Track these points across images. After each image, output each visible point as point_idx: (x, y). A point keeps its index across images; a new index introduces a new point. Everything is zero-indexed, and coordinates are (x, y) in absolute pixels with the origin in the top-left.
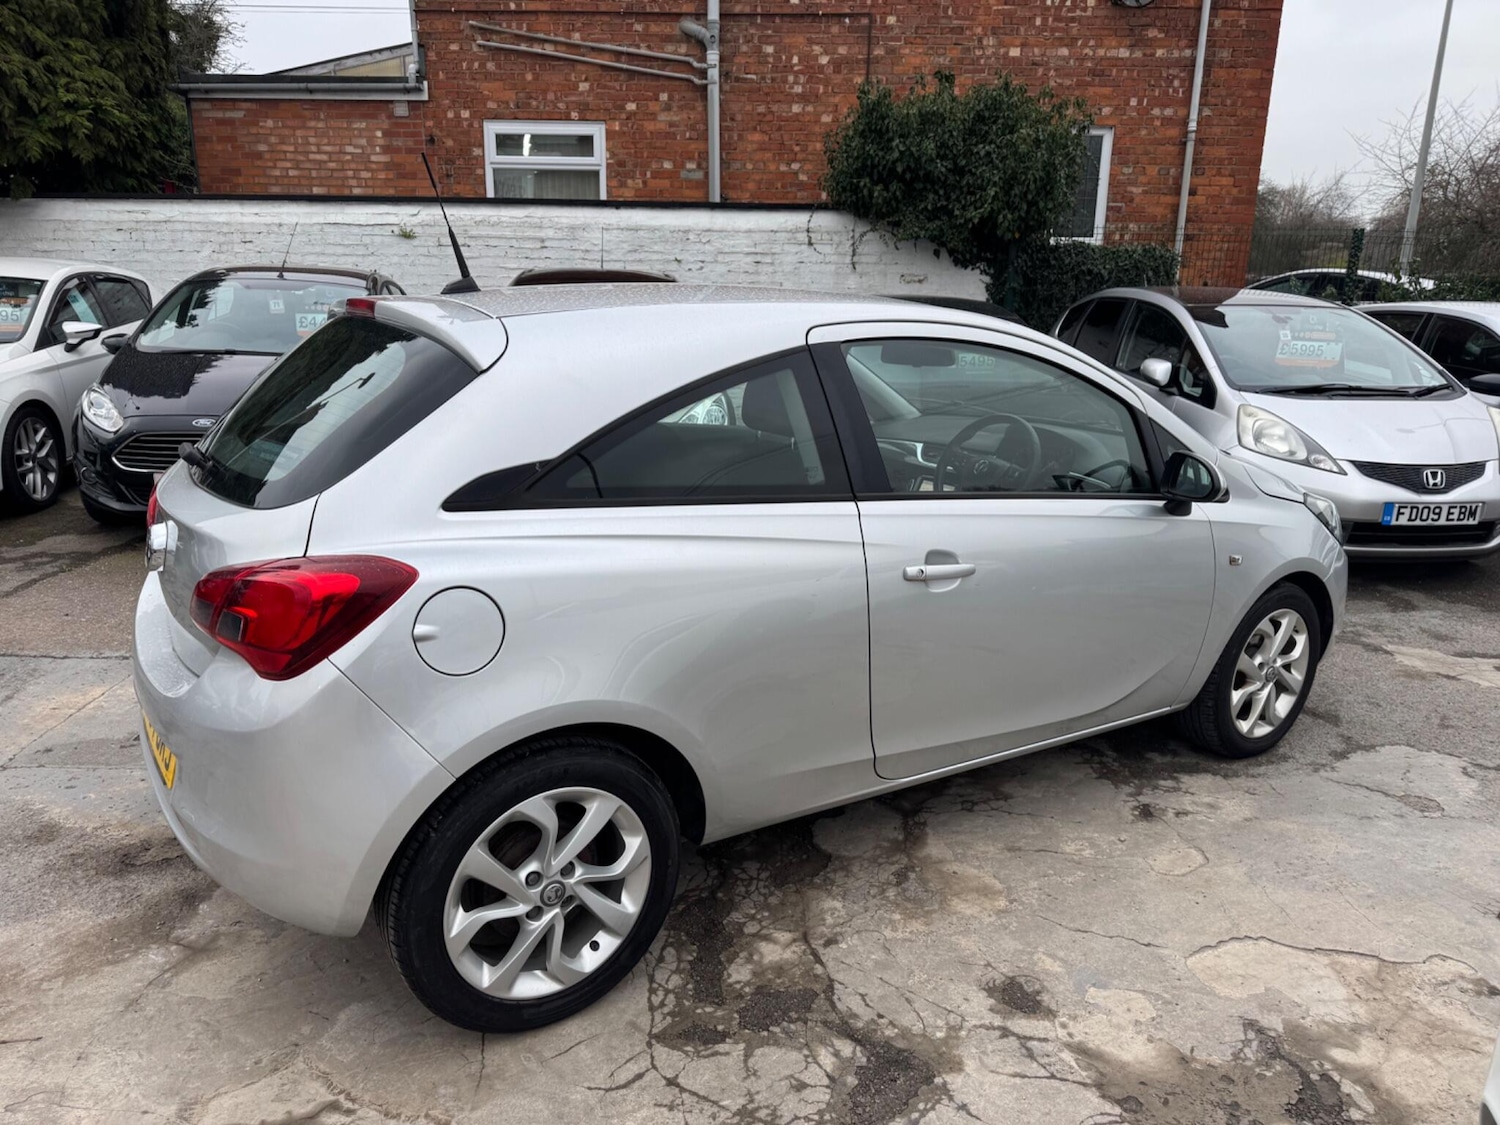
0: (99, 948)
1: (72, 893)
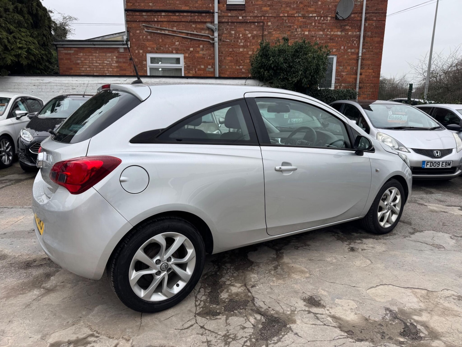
0: (18, 290)
1: (10, 274)
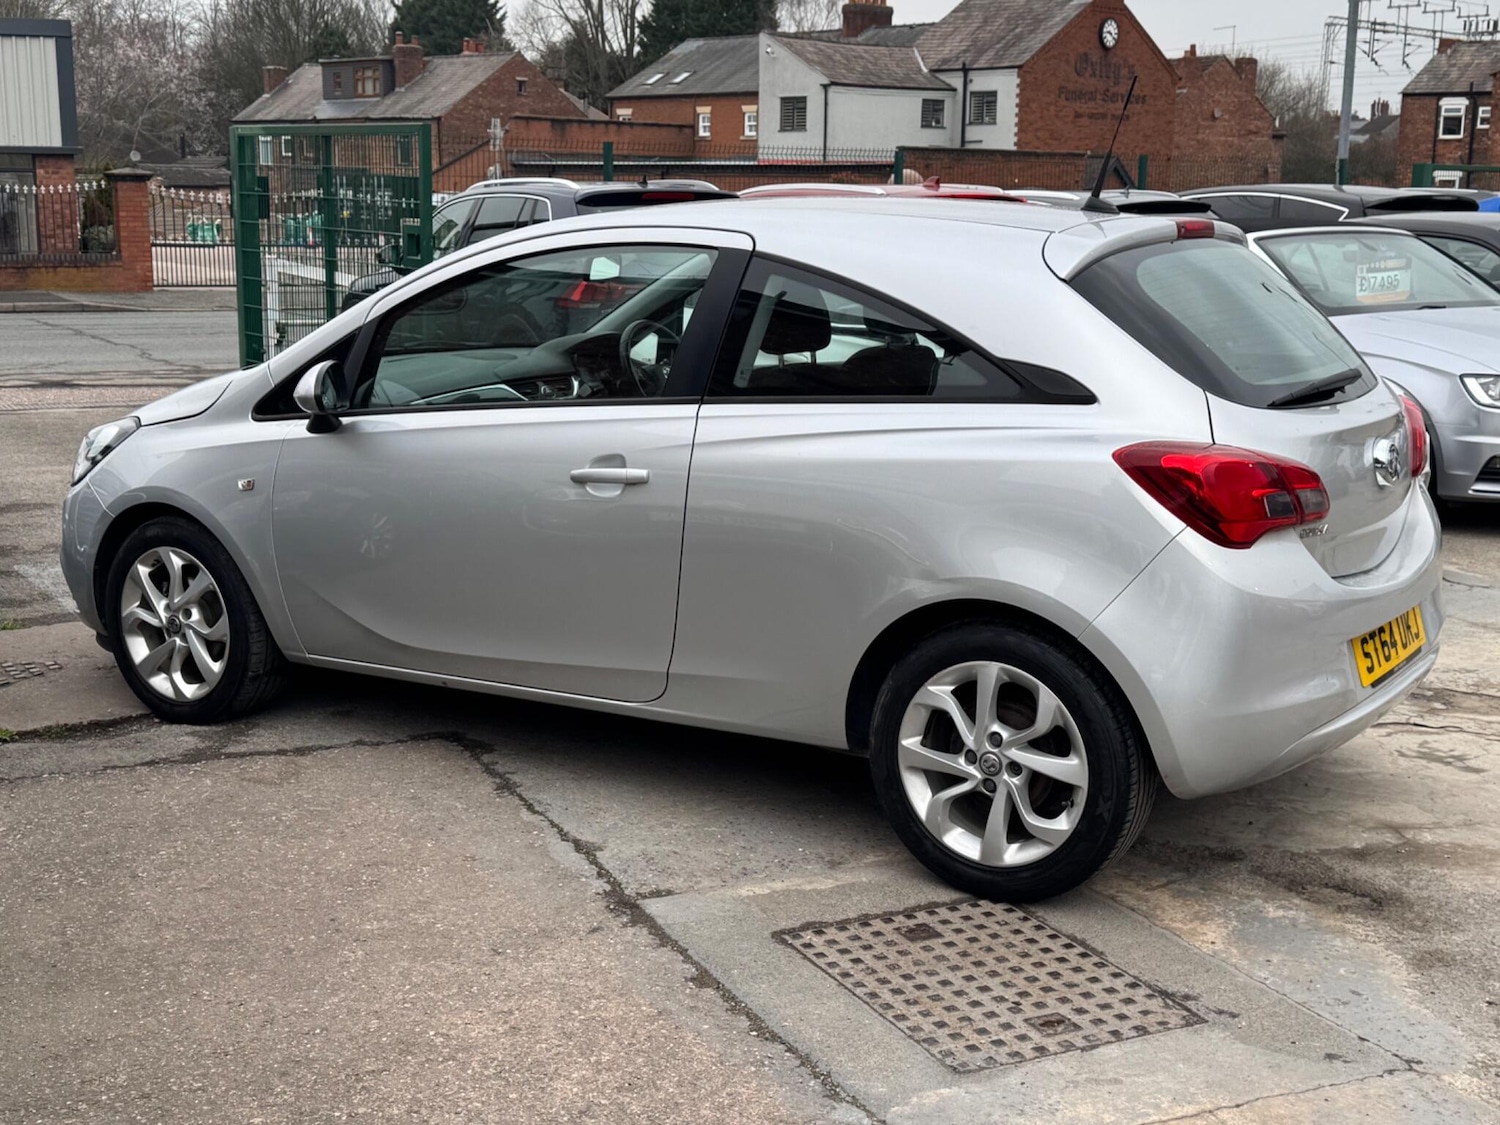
0: (1462, 857)
1: (1450, 899)
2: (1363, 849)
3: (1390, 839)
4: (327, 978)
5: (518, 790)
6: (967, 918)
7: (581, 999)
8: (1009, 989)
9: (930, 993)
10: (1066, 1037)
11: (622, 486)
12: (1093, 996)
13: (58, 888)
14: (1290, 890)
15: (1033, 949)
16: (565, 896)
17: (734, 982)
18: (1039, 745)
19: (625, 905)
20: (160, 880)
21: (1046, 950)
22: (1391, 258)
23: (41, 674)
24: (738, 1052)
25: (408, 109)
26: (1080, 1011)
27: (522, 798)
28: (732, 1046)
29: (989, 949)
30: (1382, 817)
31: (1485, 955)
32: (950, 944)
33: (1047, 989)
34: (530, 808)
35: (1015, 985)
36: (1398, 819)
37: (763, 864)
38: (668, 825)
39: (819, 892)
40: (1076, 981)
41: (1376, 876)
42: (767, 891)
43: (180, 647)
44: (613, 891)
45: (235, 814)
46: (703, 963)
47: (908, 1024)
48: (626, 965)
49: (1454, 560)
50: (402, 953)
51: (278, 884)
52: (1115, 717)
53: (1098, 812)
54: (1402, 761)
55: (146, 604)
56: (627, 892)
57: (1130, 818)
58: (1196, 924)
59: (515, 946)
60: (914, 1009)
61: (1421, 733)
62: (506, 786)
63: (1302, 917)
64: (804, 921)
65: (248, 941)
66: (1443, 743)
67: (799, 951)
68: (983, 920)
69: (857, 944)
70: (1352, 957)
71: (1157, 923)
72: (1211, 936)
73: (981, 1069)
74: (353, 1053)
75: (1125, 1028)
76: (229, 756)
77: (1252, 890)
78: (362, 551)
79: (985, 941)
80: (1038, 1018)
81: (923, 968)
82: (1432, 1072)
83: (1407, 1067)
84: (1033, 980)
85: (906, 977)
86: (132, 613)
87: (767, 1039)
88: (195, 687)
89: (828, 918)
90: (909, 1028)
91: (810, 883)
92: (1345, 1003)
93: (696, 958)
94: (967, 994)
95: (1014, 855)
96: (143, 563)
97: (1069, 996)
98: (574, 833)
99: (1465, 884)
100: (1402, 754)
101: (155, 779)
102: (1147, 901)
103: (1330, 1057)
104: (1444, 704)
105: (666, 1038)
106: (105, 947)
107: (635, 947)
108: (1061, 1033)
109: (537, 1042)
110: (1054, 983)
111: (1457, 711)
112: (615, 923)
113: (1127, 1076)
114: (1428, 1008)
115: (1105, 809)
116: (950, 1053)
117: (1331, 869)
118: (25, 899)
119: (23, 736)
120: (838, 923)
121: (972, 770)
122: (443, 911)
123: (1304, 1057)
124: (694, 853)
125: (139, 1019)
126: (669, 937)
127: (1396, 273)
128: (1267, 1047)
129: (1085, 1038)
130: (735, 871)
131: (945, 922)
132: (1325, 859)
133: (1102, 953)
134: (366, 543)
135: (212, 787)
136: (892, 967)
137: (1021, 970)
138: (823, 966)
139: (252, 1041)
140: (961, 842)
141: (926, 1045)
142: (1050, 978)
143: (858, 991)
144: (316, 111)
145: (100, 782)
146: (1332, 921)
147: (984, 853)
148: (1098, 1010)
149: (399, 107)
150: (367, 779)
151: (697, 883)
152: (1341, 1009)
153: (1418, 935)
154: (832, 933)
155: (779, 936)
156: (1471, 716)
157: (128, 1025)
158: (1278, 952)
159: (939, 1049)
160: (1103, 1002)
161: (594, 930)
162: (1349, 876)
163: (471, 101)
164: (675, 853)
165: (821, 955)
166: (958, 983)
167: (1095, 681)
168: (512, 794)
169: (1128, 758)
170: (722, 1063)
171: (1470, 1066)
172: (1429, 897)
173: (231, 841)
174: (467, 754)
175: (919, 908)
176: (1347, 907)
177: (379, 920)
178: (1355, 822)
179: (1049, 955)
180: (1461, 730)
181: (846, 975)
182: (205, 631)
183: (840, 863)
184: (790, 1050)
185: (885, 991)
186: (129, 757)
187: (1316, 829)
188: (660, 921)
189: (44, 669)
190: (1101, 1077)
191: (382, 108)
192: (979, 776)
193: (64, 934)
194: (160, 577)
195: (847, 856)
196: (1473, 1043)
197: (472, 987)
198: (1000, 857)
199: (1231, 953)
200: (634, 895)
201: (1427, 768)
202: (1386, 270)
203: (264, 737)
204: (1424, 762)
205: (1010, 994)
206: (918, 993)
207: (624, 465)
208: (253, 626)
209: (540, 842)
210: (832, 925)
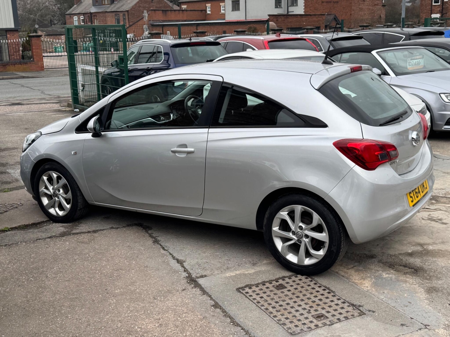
2: (412, 252)
3: (419, 248)
4: (105, 309)
5: (159, 242)
6: (294, 281)
7: (180, 314)
8: (307, 305)
9: (284, 307)
10: (324, 321)
11: (186, 154)
12: (332, 307)
13: (24, 282)
14: (390, 268)
15: (314, 291)
16: (175, 279)
17: (225, 306)
18: (314, 229)
19: (192, 281)
20: (55, 278)
21: (318, 291)
22: (418, 55)
23: (17, 207)
24: (227, 330)
25: (118, 8)
26: (328, 312)
27: (161, 245)
28: (225, 328)
29: (301, 292)
30: (417, 241)
31: (448, 288)
32: (289, 291)
33: (318, 305)
34: (163, 248)
35: (308, 304)
36: (422, 242)
37: (233, 265)
38: (204, 253)
39: (250, 274)
40: (327, 302)
41: (415, 262)
42: (234, 274)
43: (57, 200)
44: (189, 276)
45: (76, 254)
46: (216, 300)
47: (277, 318)
48: (193, 301)
49: (438, 150)
50: (127, 300)
51: (89, 278)
52: (336, 221)
53: (332, 249)
54: (423, 221)
55: (46, 188)
56: (193, 276)
57: (341, 251)
58: (362, 280)
59: (160, 296)
60: (279, 313)
61: (429, 211)
62: (156, 241)
63: (394, 277)
64: (245, 284)
65: (81, 298)
66: (436, 215)
67: (244, 295)
68: (299, 282)
69: (262, 291)
70: (409, 290)
71: (351, 281)
72: (367, 285)
73: (299, 333)
74: (113, 335)
75: (341, 317)
76: (73, 234)
77: (379, 268)
78: (111, 169)
79: (300, 289)
80: (316, 315)
81: (281, 299)
82: (432, 328)
83: (425, 327)
84: (314, 302)
85: (277, 302)
86: (42, 191)
87: (235, 325)
88: (62, 212)
89: (253, 283)
90: (277, 320)
91: (247, 271)
92: (407, 306)
93: (214, 298)
94: (294, 307)
95: (308, 262)
96: (45, 176)
97: (325, 307)
98: (177, 257)
99: (442, 263)
100: (423, 219)
101: (52, 242)
102: (347, 273)
103: (402, 325)
104: (436, 201)
105: (205, 326)
106: (39, 301)
107: (196, 295)
108: (323, 320)
109: (168, 329)
110: (320, 303)
111: (439, 203)
112: (190, 287)
113: (342, 334)
114: (431, 307)
115: (334, 249)
116: (290, 328)
117: (402, 260)
118: (15, 285)
119: (12, 229)
120: (255, 284)
121: (294, 237)
122: (139, 285)
123: (394, 325)
124: (212, 262)
125: (50, 326)
126: (206, 291)
127: (419, 60)
128: (383, 322)
129: (330, 321)
130: (225, 268)
131: (287, 283)
132: (400, 257)
133: (334, 292)
134: (111, 167)
135: (69, 245)
136: (272, 299)
137: (310, 298)
138: (252, 300)
139: (84, 332)
140: (292, 258)
141: (282, 326)
142: (319, 301)
143: (262, 308)
144: (90, 10)
145: (35, 245)
146: (402, 278)
147: (298, 261)
148: (333, 311)
149: (115, 8)
150: (115, 240)
151: (214, 272)
152: (405, 308)
153: (428, 281)
154: (254, 288)
155: (238, 290)
156: (444, 205)
157: (47, 328)
158: (386, 289)
159: (286, 327)
160: (335, 309)
161: (184, 290)
162: (407, 262)
163: (137, 5)
164: (207, 262)
165: (251, 296)
166: (292, 304)
167: (330, 211)
168: (158, 244)
169: (340, 233)
170: (222, 334)
171: (444, 326)
172: (431, 268)
173: (75, 264)
174: (144, 230)
175: (280, 278)
176: (407, 273)
177: (120, 289)
178: (409, 243)
179: (318, 293)
180: (441, 210)
181: (259, 302)
182: (65, 196)
183: (256, 264)
184: (242, 329)
185: (270, 307)
186: (44, 235)
187: (397, 246)
188: (203, 286)
189: (17, 206)
190: (335, 335)
191: (110, 8)
192: (296, 239)
193: (27, 297)
194: (50, 180)
195: (258, 261)
196: (445, 318)
197: (148, 311)
198: (303, 262)
199: (373, 290)
200: (195, 277)
201: (430, 223)
202: (416, 59)
203: (84, 227)
204: (429, 221)
205: (307, 307)
206: (280, 308)
207: (187, 148)
208: (78, 194)
209: (167, 260)
210: (254, 285)
